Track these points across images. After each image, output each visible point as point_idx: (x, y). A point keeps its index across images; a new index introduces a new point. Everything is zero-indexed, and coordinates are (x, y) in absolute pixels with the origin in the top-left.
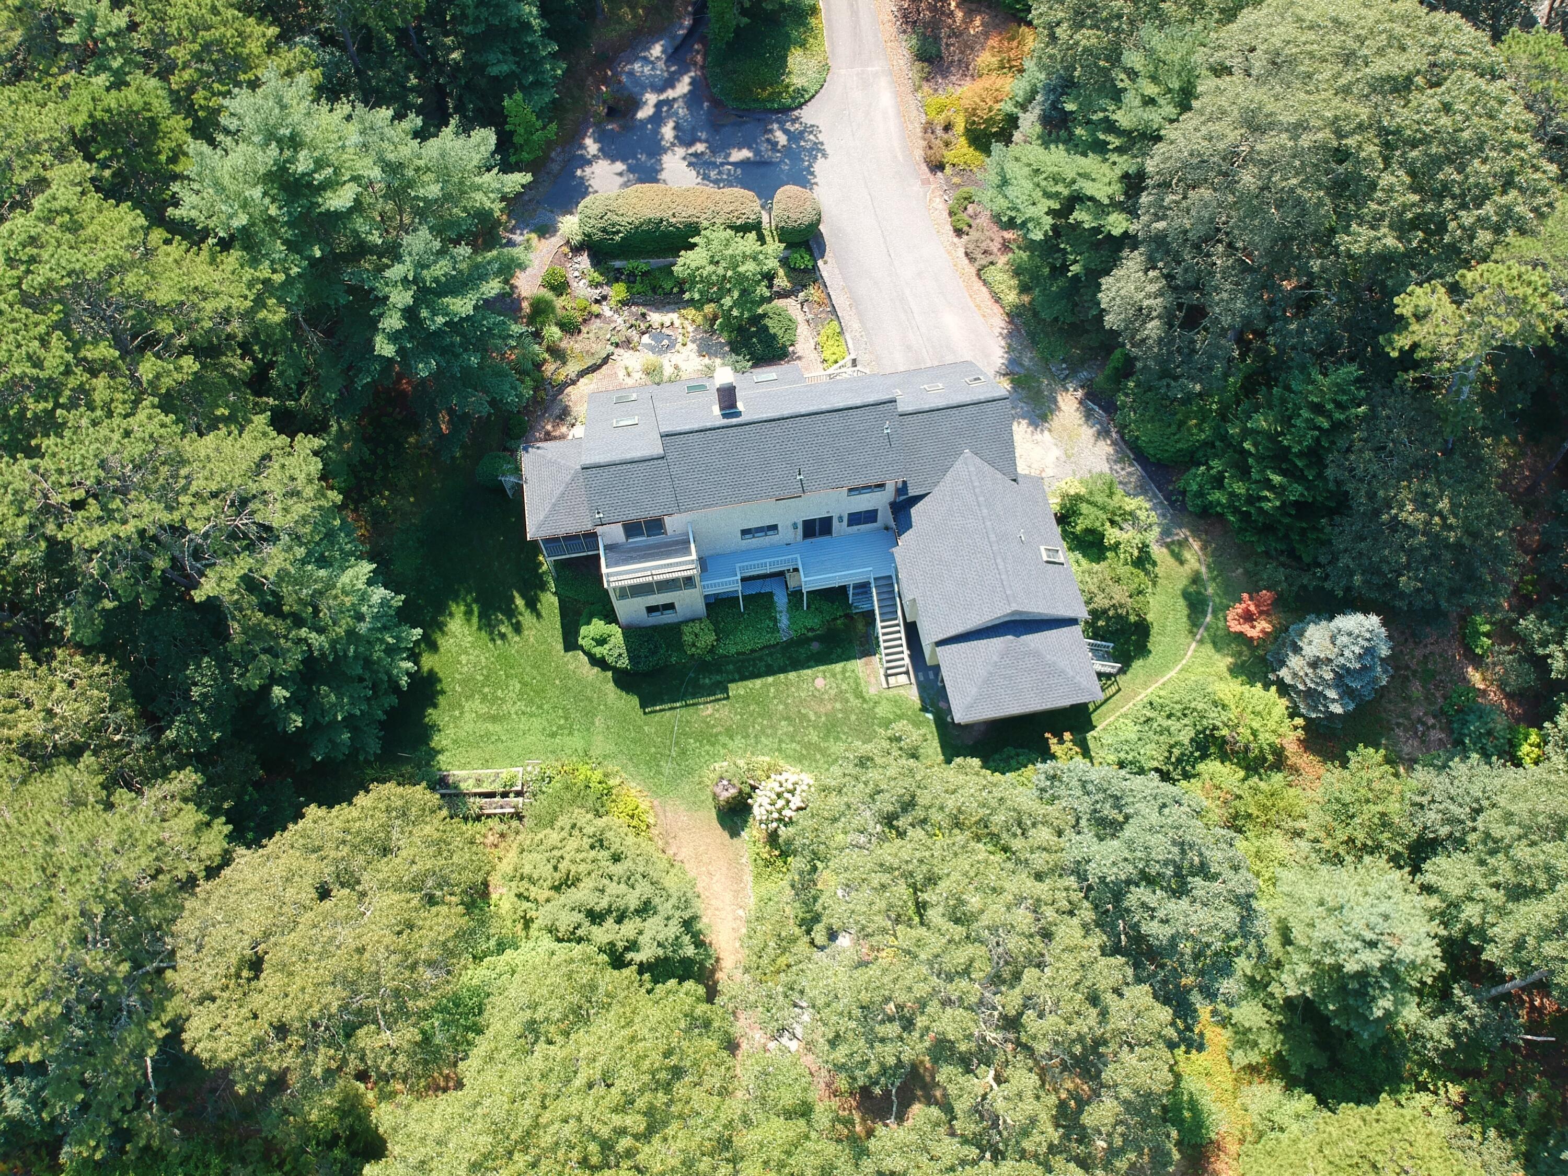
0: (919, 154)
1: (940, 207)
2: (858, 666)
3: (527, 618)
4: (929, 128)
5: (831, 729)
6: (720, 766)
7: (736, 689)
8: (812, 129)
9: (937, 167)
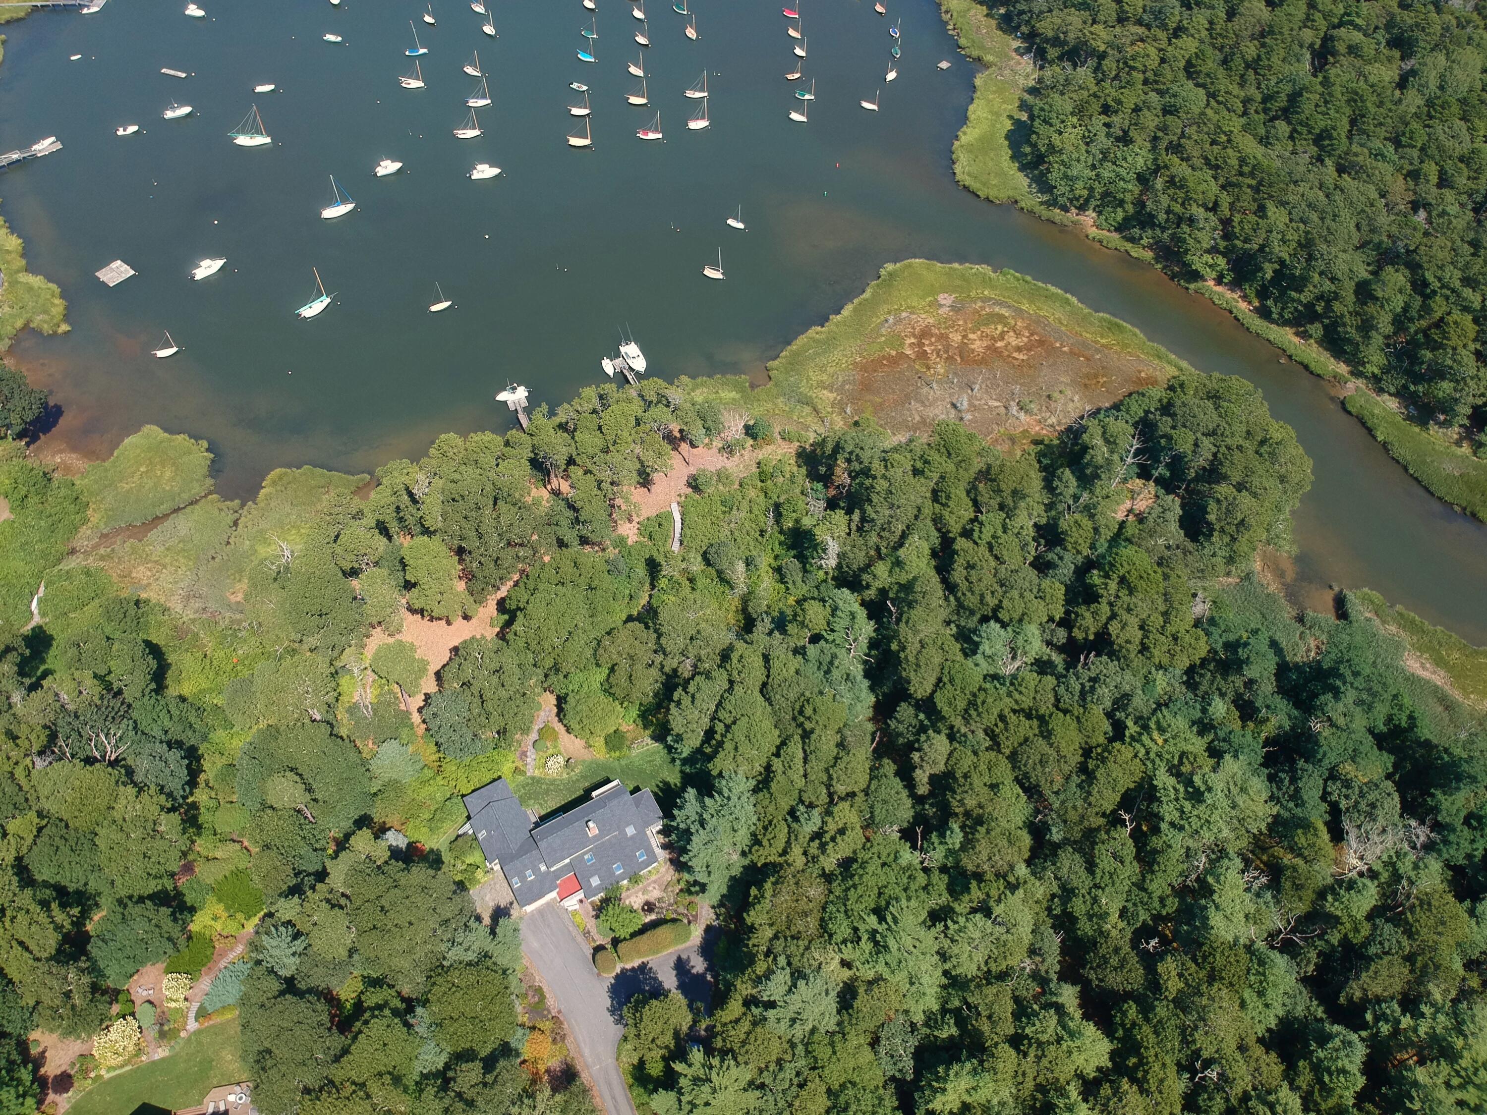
0: (565, 1026)
1: (550, 1001)
3: (656, 790)
4: (563, 1037)
5: (547, 792)
6: (577, 771)
8: (617, 1022)
9: (555, 1018)
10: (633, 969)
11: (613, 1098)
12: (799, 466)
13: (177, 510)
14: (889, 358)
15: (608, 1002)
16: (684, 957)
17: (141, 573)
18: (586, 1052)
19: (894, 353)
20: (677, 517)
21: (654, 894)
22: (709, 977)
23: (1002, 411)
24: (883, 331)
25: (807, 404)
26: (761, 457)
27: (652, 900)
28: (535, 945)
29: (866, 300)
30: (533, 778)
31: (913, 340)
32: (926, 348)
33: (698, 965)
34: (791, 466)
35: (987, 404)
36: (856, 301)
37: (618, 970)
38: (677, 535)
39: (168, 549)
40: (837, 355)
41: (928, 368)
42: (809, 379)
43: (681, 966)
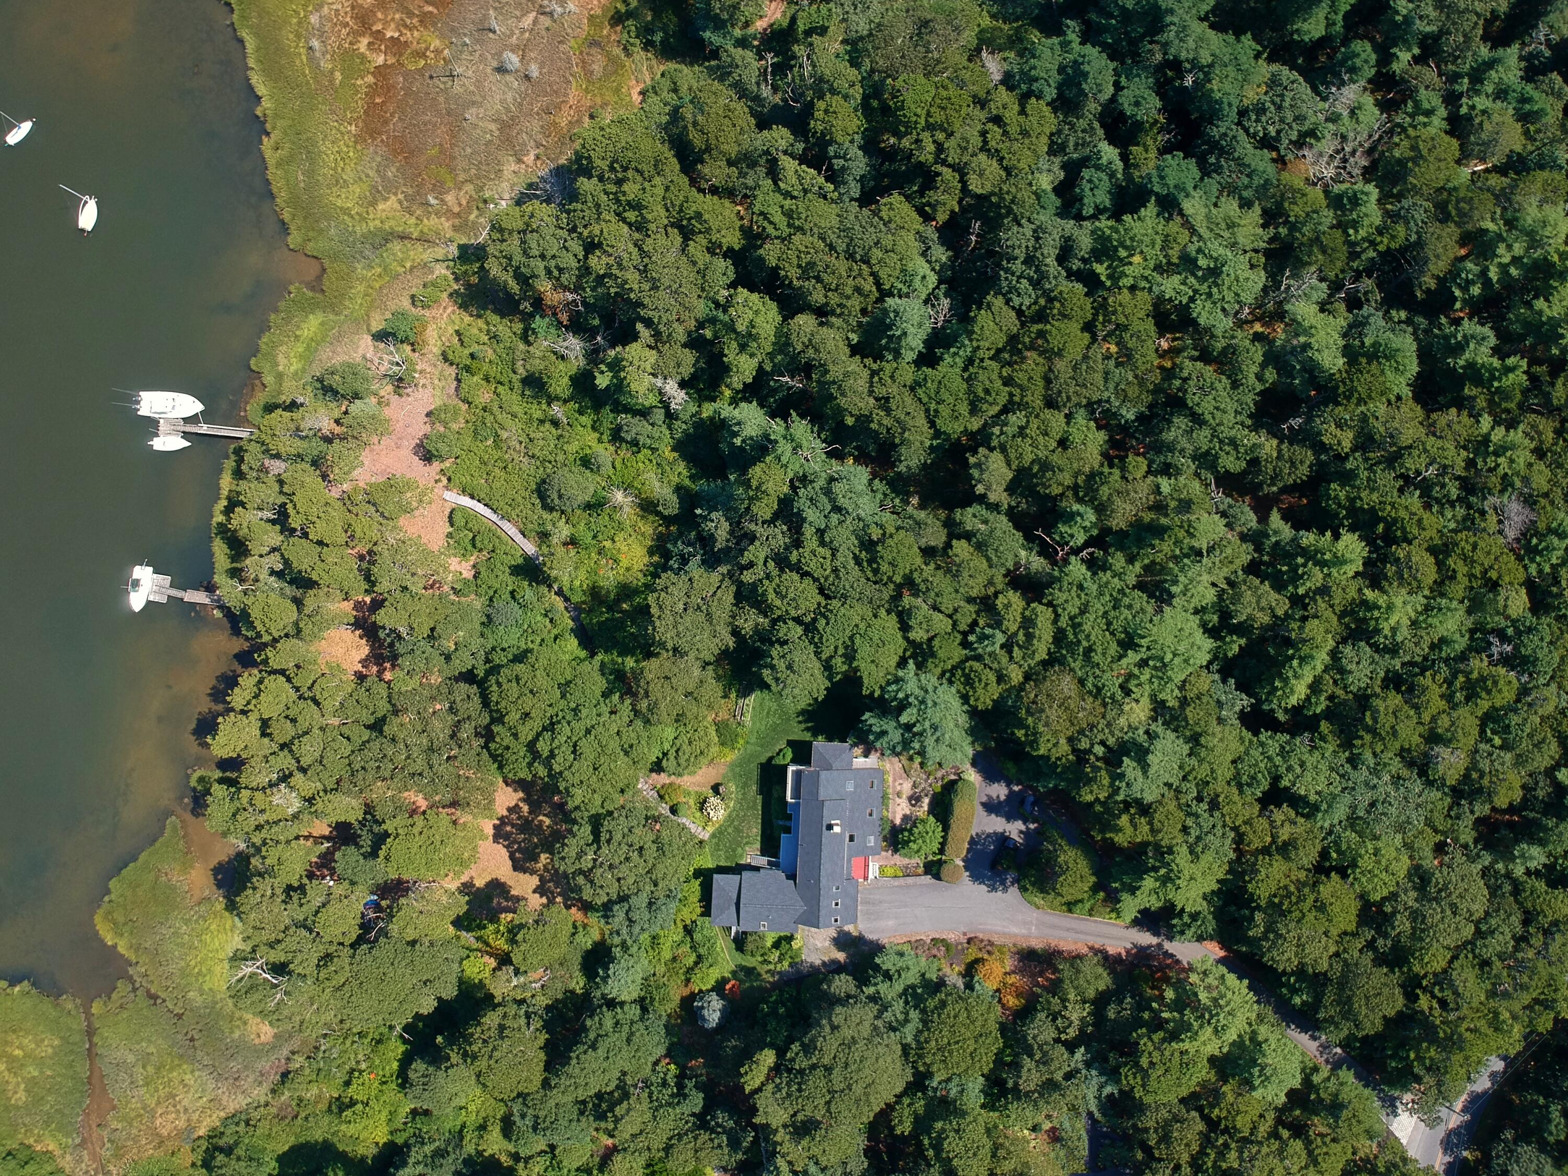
0: (981, 936)
1: (951, 937)
2: (758, 845)
3: (803, 726)
4: (991, 943)
5: (737, 830)
6: (733, 789)
7: (759, 797)
8: (1005, 890)
9: (969, 941)
10: (969, 850)
11: (1068, 930)
12: (479, 316)
13: (91, 1054)
14: (373, 91)
15: (984, 888)
16: (984, 799)
17: (166, 1124)
18: (1015, 930)
19: (370, 79)
20: (466, 501)
21: (907, 787)
22: (1016, 788)
23: (545, 21)
24: (325, 65)
25: (387, 241)
26: (437, 350)
27: (910, 793)
28: (891, 923)
29: (258, 49)
30: (713, 836)
31: (365, 41)
32: (389, 34)
33: (1000, 791)
34: (475, 327)
35: (523, 31)
36: (251, 63)
37: (961, 864)
38: (494, 517)
39: (147, 1084)
40: (329, 151)
41: (423, 55)
42: (346, 211)
43: (991, 807)
